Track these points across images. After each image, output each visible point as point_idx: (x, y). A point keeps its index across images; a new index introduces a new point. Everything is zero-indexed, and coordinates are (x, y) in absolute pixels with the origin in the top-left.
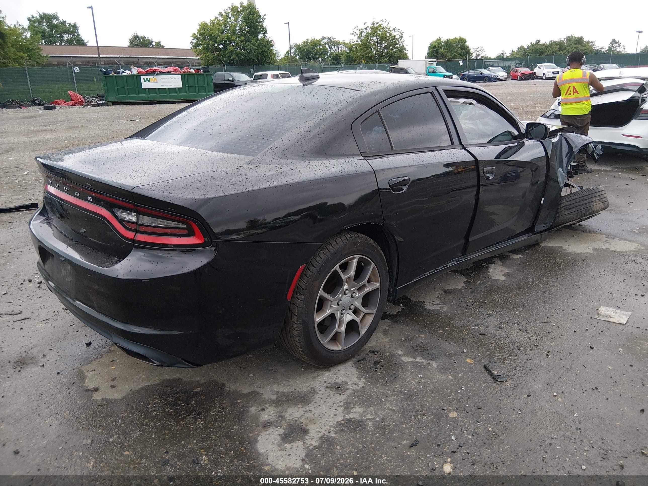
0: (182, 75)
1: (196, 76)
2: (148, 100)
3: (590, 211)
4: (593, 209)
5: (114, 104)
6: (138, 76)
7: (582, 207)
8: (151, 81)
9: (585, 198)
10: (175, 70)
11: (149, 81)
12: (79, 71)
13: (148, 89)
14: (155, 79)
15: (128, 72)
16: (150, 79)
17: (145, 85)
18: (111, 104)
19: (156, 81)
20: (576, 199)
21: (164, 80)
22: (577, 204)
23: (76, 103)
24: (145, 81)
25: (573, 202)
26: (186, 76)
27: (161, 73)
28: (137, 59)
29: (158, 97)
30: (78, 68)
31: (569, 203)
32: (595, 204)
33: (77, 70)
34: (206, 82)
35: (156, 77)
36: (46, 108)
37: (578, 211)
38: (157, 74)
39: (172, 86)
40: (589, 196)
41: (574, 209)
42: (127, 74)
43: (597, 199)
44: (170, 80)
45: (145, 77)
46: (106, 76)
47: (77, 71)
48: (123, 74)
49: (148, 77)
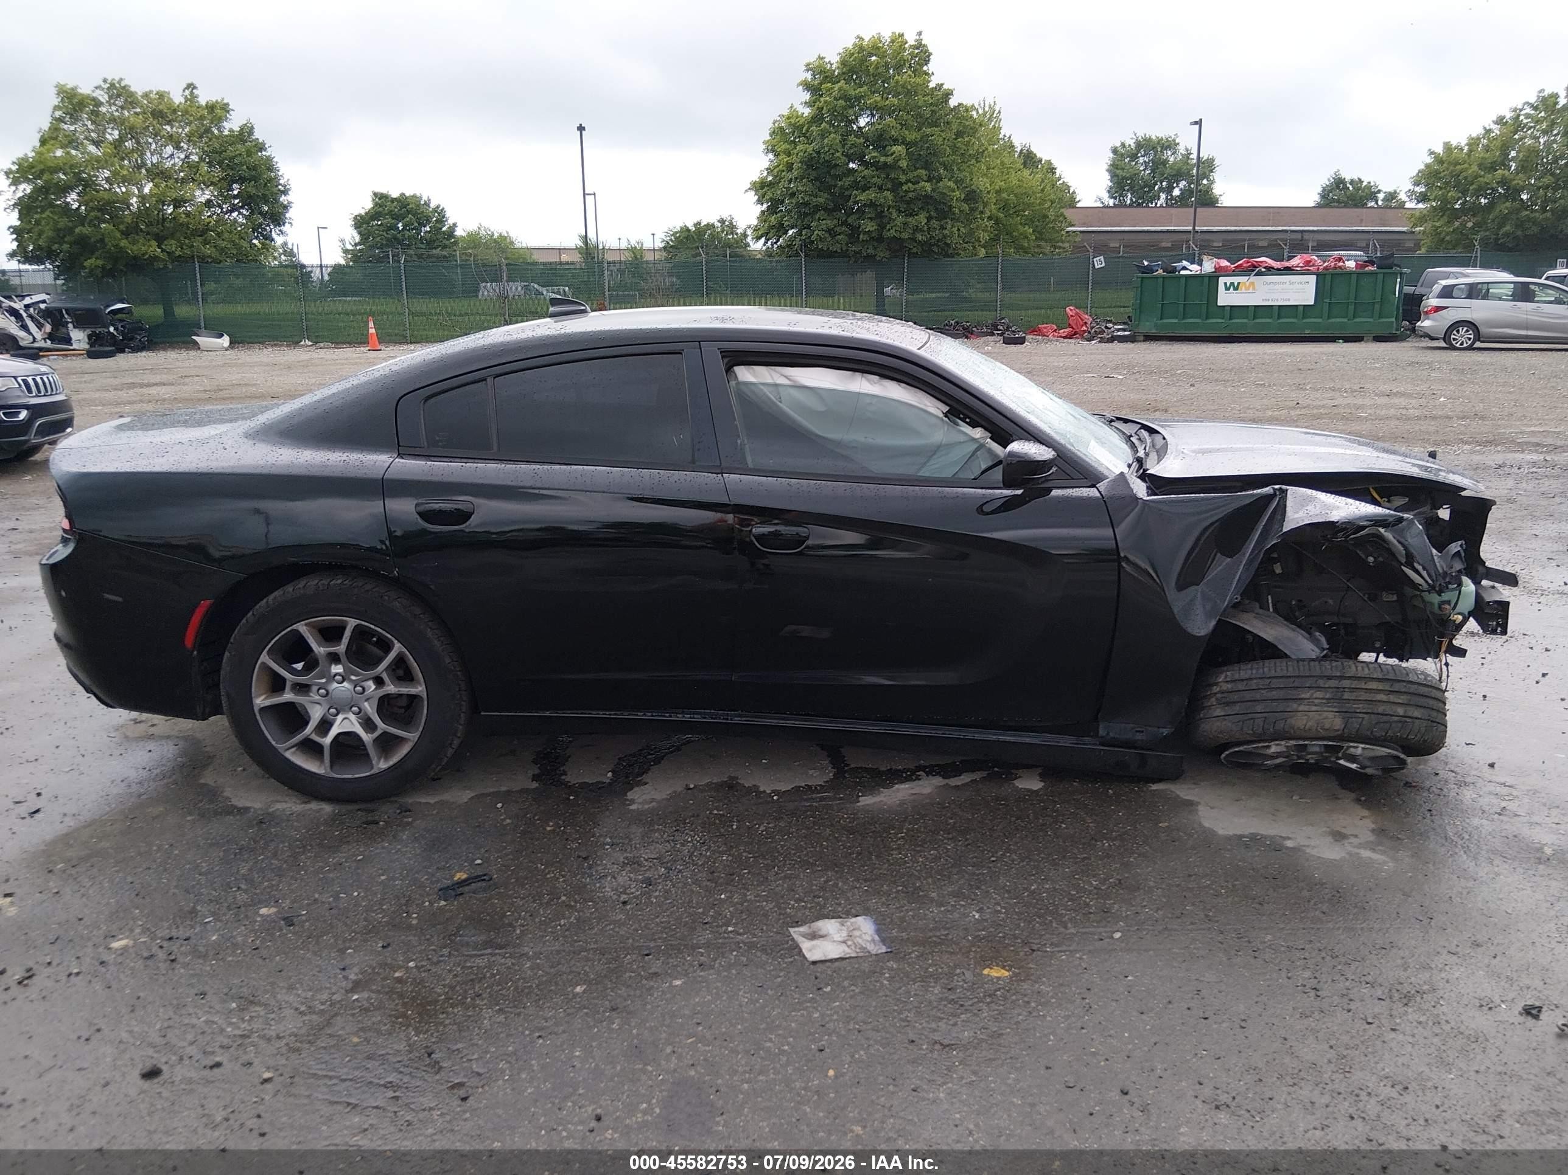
0: (1318, 275)
1: (1354, 277)
2: (1225, 333)
3: (1280, 725)
4: (1292, 721)
5: (1149, 338)
6: (1212, 279)
7: (1259, 708)
8: (1242, 289)
9: (1275, 683)
10: (1308, 263)
11: (1236, 289)
12: (1103, 265)
13: (1231, 306)
14: (1252, 284)
15: (1194, 269)
16: (1239, 283)
17: (1225, 298)
18: (1142, 338)
19: (1254, 289)
20: (1251, 679)
21: (1272, 286)
22: (1248, 696)
23: (1075, 334)
24: (1227, 289)
25: (1240, 686)
26: (1329, 278)
27: (1270, 271)
28: (1299, 236)
29: (1248, 326)
30: (1102, 260)
31: (1229, 686)
32: (1301, 708)
33: (1099, 262)
34: (1379, 293)
35: (1253, 278)
36: (1008, 341)
37: (1246, 717)
38: (1259, 274)
39: (1289, 300)
40: (1292, 680)
41: (1237, 708)
42: (1193, 273)
43: (1319, 694)
44: (1287, 286)
45: (1229, 280)
46: (1143, 278)
47: (1100, 266)
48: (1183, 272)
49: (1236, 280)
